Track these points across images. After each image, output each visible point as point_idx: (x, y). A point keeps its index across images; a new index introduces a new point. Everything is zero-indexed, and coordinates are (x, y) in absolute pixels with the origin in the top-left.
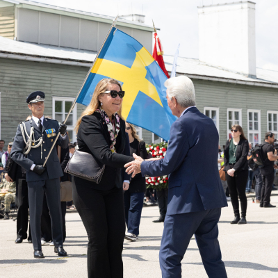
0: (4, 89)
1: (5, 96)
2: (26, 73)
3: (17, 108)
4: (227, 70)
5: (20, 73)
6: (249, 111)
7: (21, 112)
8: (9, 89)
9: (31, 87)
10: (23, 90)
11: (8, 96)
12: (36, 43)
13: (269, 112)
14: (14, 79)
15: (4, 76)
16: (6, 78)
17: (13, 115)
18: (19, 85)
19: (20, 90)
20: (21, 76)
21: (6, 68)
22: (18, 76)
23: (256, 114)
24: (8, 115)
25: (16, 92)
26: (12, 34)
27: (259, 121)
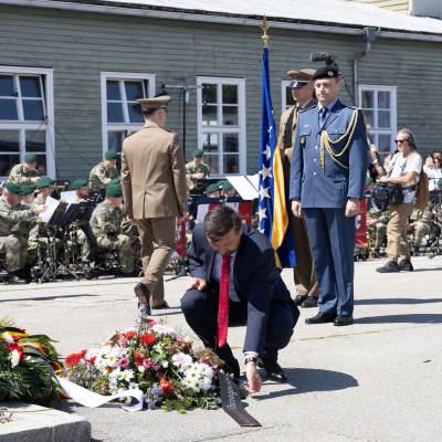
0: (401, 81)
1: (402, 91)
2: (429, 59)
3: (418, 106)
5: (422, 58)
7: (423, 112)
8: (407, 81)
9: (436, 78)
10: (425, 82)
11: (406, 91)
12: (438, 18)
14: (414, 67)
15: (401, 64)
16: (403, 67)
17: (414, 116)
18: (421, 75)
19: (422, 82)
20: (423, 63)
21: (404, 53)
22: (419, 63)
24: (405, 116)
25: (418, 85)
26: (405, 7)
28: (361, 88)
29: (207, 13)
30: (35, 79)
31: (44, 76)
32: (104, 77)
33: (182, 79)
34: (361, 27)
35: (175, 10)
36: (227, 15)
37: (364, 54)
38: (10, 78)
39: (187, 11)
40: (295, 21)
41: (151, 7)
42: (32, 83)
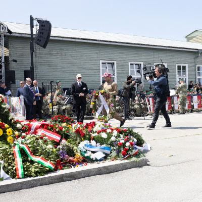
28: (197, 66)
29: (157, 46)
30: (112, 64)
31: (114, 63)
32: (130, 63)
33: (150, 64)
34: (197, 50)
35: (148, 45)
36: (162, 46)
37: (198, 57)
38: (105, 63)
39: (151, 45)
40: (180, 48)
41: (142, 44)
42: (110, 65)
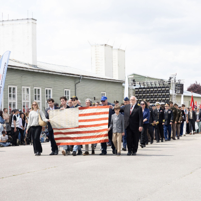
4: (19, 62)
6: (35, 88)
13: (46, 89)
23: (39, 90)
27: (41, 94)
